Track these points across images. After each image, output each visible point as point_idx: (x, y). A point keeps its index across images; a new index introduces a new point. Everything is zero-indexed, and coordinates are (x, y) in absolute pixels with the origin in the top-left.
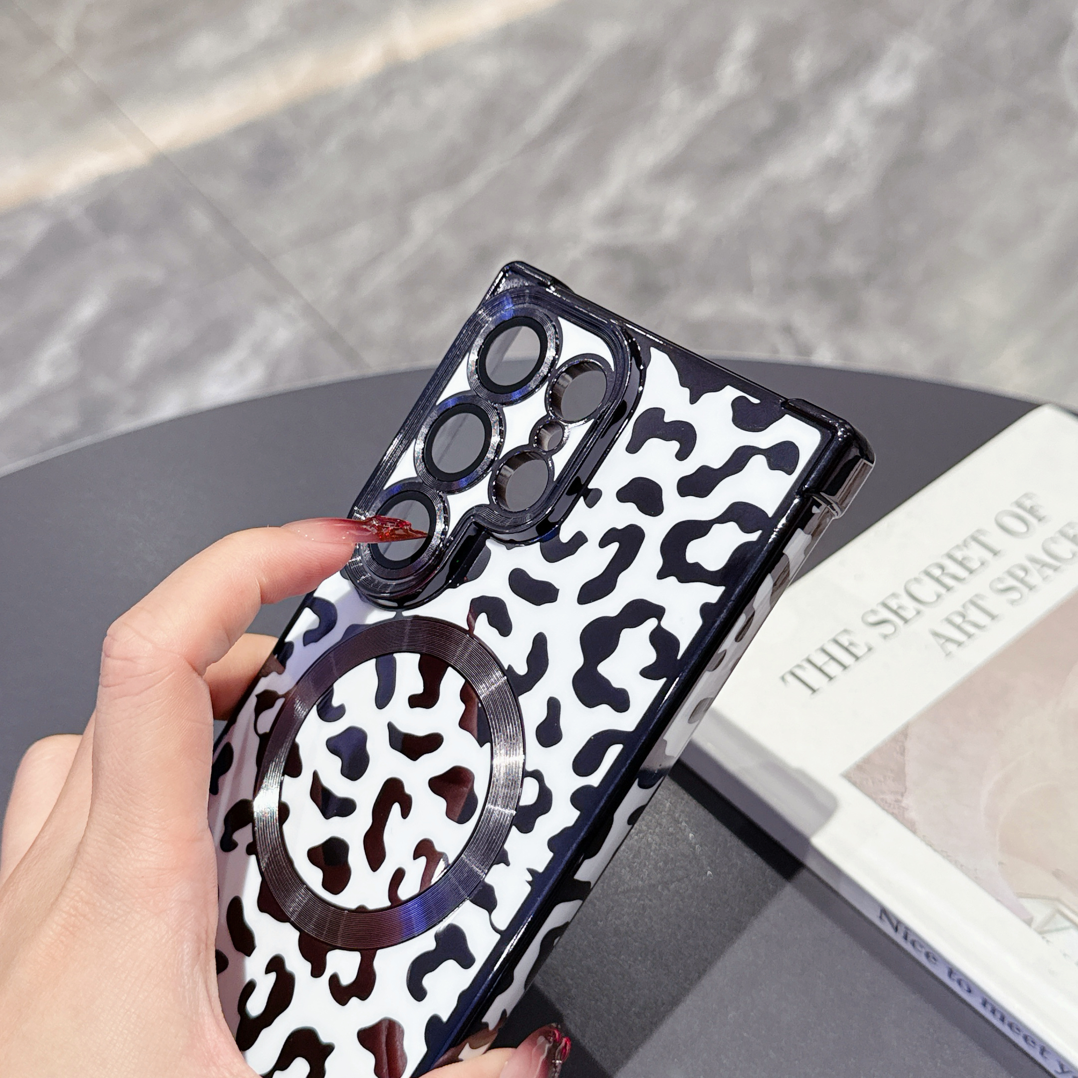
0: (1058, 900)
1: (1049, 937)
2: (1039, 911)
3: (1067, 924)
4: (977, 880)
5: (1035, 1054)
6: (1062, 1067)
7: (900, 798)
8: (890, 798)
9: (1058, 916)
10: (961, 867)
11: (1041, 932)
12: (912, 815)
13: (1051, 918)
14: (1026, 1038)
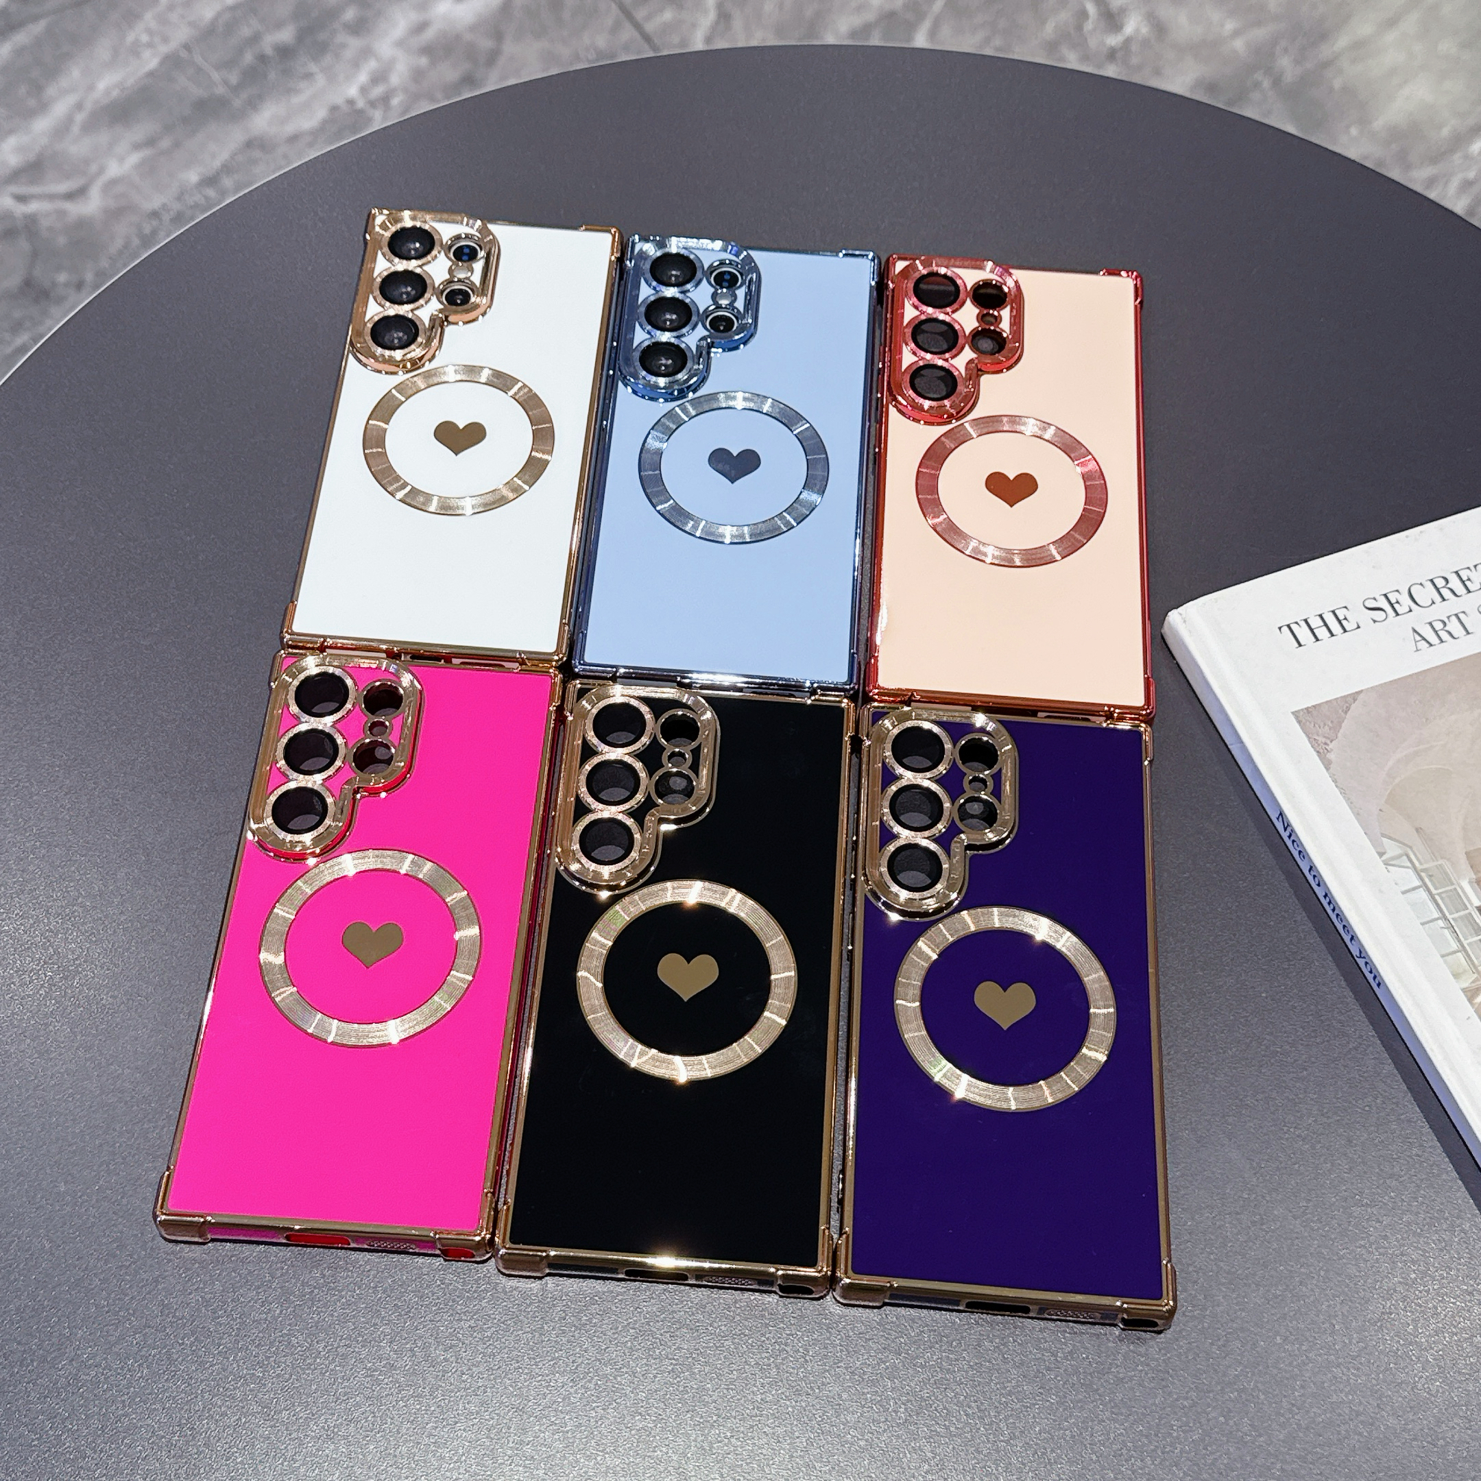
0: (1411, 848)
1: (1389, 867)
2: (1392, 849)
3: (1409, 864)
4: (1357, 815)
5: (1347, 938)
6: (1360, 952)
7: (1328, 742)
8: (1321, 739)
9: (1405, 857)
10: (1351, 804)
11: (1386, 863)
12: (1331, 756)
13: (1400, 856)
14: (1344, 927)
